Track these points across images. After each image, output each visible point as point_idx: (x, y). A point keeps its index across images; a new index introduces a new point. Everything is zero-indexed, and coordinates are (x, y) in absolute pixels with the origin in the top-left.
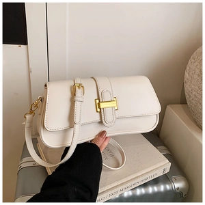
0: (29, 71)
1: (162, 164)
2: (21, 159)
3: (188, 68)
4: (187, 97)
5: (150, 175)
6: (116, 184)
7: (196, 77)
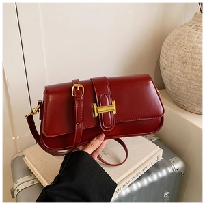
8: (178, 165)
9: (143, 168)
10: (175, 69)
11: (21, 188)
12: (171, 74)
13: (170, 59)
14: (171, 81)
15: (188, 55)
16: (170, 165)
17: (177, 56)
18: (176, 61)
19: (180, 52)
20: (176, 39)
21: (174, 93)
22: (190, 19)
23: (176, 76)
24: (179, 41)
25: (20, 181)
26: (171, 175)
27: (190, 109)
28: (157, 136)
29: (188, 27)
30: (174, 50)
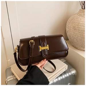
8: (73, 72)
10: (71, 32)
12: (70, 34)
13: (69, 28)
14: (70, 37)
15: (76, 26)
17: (72, 27)
18: (72, 29)
19: (73, 25)
20: (72, 20)
21: (72, 42)
22: (78, 12)
24: (73, 21)
26: (70, 76)
27: (79, 48)
28: (65, 60)
29: (77, 15)
30: (71, 24)
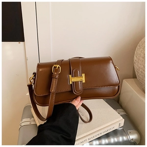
0: (26, 59)
1: (118, 120)
2: (22, 120)
3: (136, 53)
4: (136, 73)
5: (109, 128)
6: (85, 135)
7: (141, 59)
9: (106, 129)
11: (23, 124)
16: (127, 134)
23: (141, 70)
25: (24, 120)
